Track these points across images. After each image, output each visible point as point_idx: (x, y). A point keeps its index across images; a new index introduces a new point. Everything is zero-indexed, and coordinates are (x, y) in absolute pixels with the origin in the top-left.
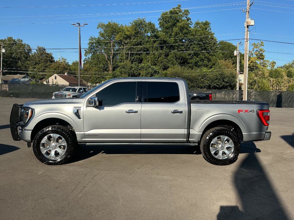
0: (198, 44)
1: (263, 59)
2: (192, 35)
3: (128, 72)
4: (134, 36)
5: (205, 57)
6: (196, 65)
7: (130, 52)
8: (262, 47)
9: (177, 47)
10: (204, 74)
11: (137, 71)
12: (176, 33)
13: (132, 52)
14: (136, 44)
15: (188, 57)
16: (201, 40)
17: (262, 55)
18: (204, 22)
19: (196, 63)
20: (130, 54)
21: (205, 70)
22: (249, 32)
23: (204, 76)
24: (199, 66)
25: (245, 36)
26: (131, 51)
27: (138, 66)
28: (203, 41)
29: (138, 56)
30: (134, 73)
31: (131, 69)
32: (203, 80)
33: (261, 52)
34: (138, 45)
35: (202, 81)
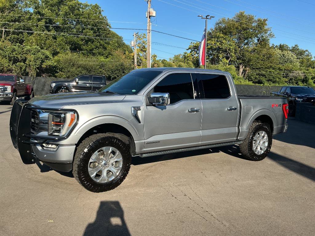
0: (92, 29)
1: (145, 51)
2: (85, 18)
3: (9, 56)
4: (9, 9)
5: (101, 45)
6: (91, 52)
7: (3, 29)
8: (144, 40)
9: (66, 29)
10: (102, 64)
11: (22, 55)
12: (66, 13)
13: (7, 30)
14: (12, 20)
15: (81, 43)
16: (96, 26)
17: (144, 47)
18: (94, 4)
19: (91, 50)
20: (5, 33)
21: (102, 59)
22: (151, 23)
23: (102, 66)
24: (94, 54)
25: (148, 27)
26: (6, 28)
27: (22, 49)
28: (97, 26)
29: (16, 36)
30: (17, 57)
31: (12, 52)
32: (101, 70)
33: (144, 44)
34: (15, 21)
35: (100, 72)
